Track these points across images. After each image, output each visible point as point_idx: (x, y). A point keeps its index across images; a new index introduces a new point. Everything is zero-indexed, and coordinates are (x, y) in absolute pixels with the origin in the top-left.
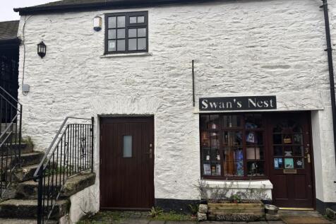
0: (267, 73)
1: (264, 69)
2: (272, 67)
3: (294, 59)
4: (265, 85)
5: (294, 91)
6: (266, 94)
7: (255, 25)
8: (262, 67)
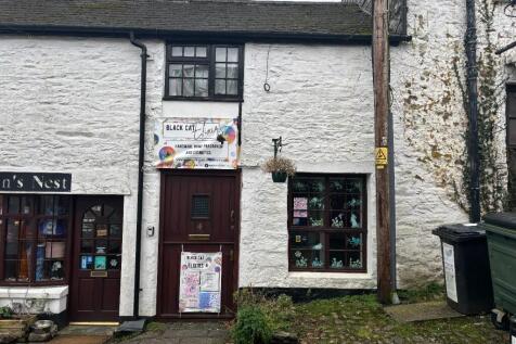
0: (64, 141)
1: (59, 136)
2: (71, 134)
3: (100, 124)
4: (58, 158)
5: (96, 169)
6: (59, 170)
7: (55, 73)
8: (58, 133)
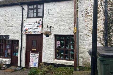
0: (8, 28)
1: (8, 27)
2: (10, 27)
4: (7, 32)
5: (14, 34)
6: (7, 34)
7: (7, 14)
8: (7, 27)
